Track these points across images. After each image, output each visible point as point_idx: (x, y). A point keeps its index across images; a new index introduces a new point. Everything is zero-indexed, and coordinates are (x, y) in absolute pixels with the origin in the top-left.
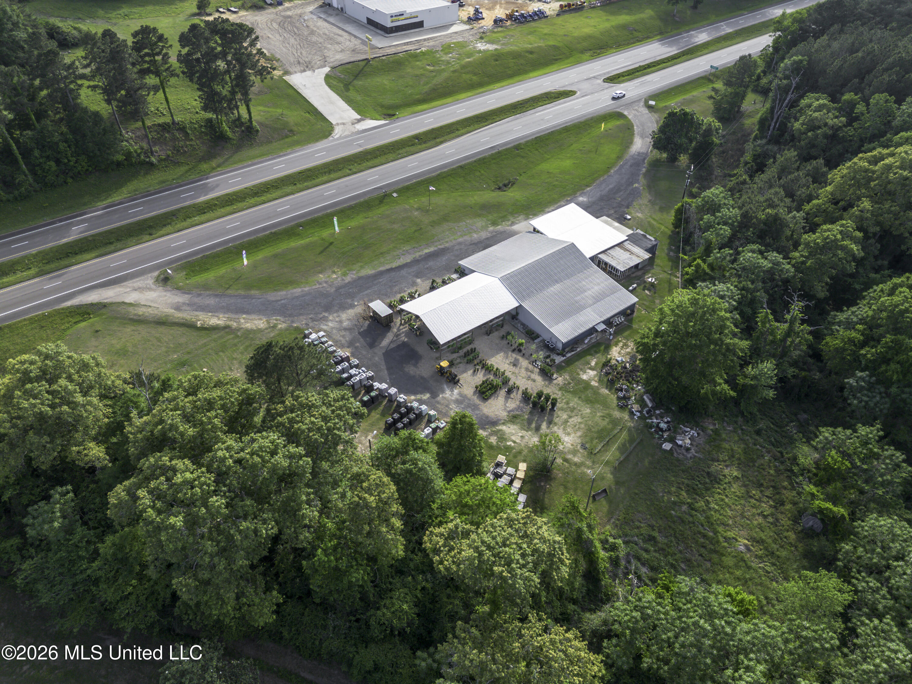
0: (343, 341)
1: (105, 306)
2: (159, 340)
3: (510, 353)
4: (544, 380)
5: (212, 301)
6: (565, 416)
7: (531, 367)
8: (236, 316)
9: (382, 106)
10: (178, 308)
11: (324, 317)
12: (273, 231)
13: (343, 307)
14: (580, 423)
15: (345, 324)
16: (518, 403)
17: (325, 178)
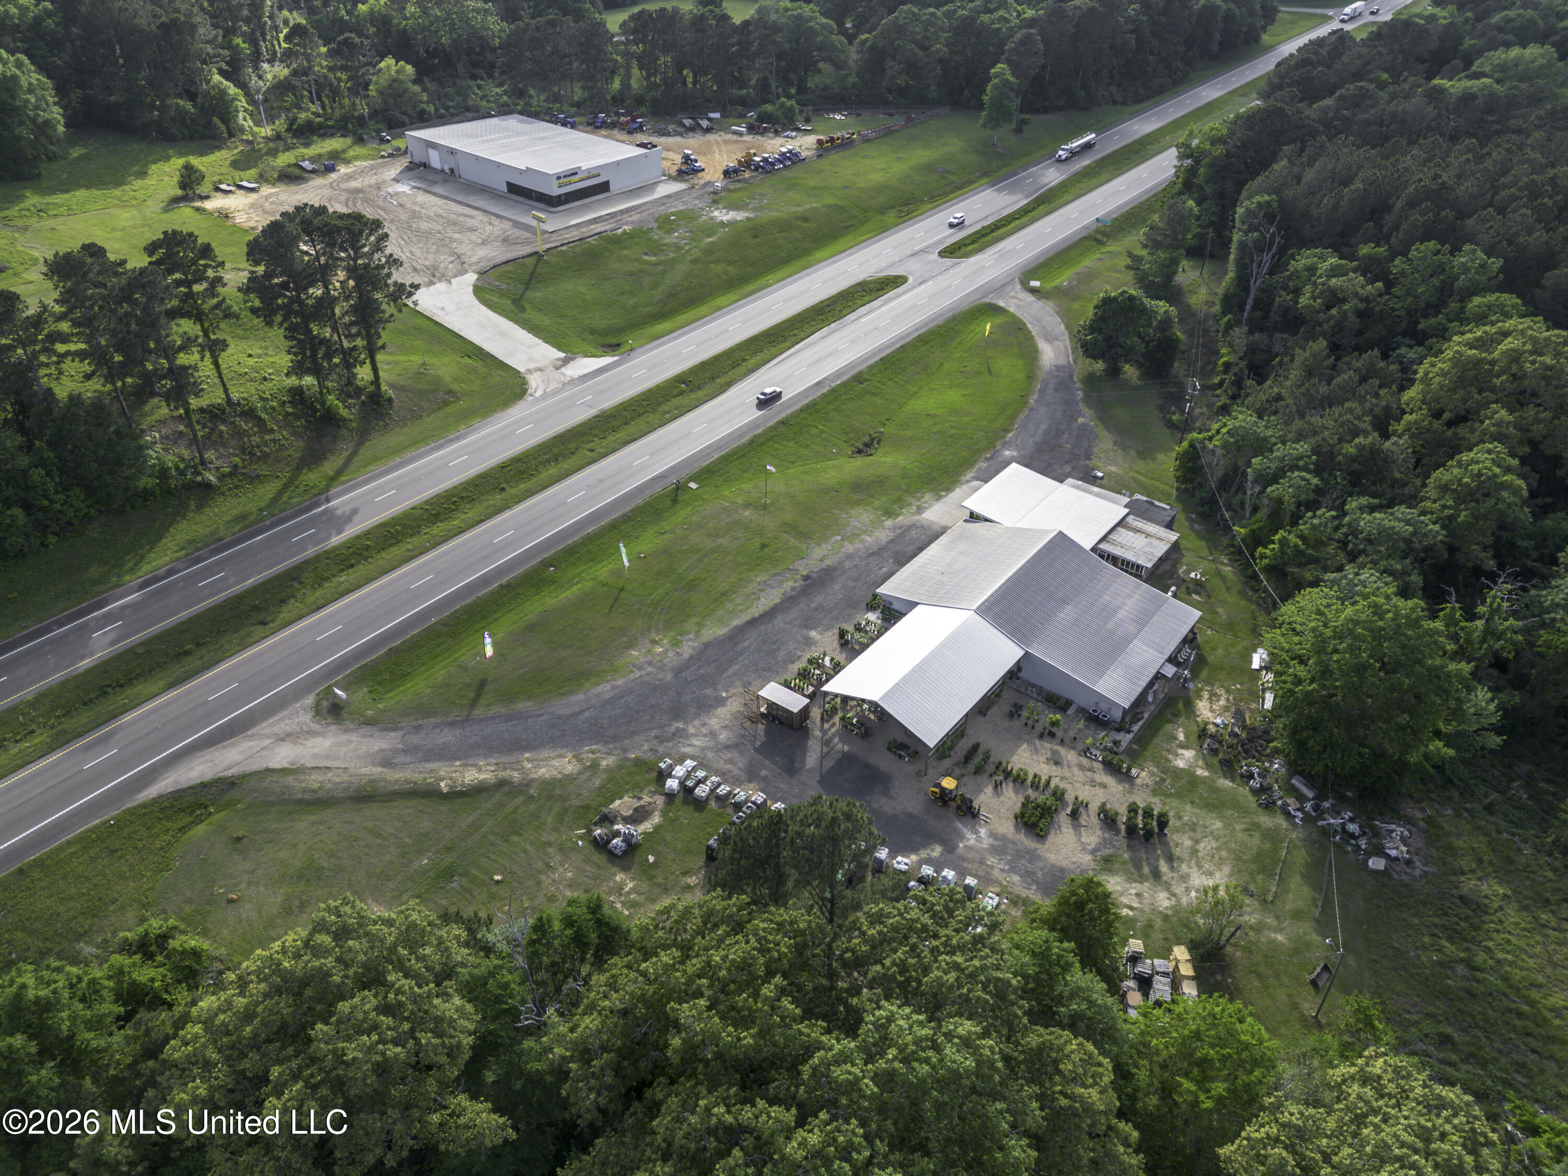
0: (736, 772)
1: (233, 784)
2: (377, 834)
3: (1037, 742)
4: (1120, 781)
5: (447, 737)
6: (1188, 843)
7: (1085, 761)
8: (512, 758)
9: (593, 332)
10: (386, 763)
11: (678, 730)
12: (504, 581)
13: (707, 706)
14: (1218, 849)
15: (723, 736)
16: (1099, 832)
17: (553, 470)
